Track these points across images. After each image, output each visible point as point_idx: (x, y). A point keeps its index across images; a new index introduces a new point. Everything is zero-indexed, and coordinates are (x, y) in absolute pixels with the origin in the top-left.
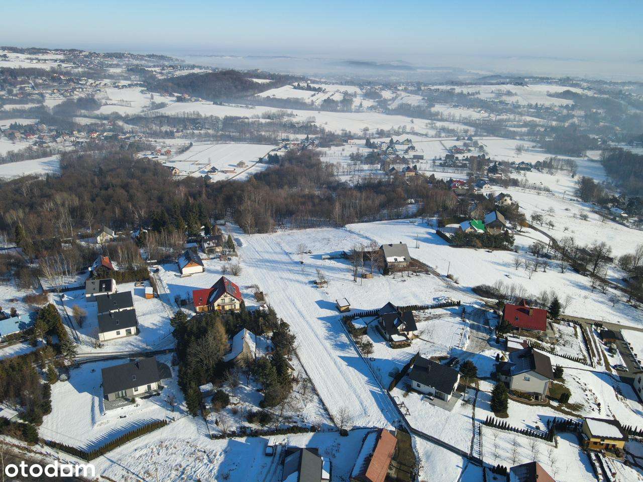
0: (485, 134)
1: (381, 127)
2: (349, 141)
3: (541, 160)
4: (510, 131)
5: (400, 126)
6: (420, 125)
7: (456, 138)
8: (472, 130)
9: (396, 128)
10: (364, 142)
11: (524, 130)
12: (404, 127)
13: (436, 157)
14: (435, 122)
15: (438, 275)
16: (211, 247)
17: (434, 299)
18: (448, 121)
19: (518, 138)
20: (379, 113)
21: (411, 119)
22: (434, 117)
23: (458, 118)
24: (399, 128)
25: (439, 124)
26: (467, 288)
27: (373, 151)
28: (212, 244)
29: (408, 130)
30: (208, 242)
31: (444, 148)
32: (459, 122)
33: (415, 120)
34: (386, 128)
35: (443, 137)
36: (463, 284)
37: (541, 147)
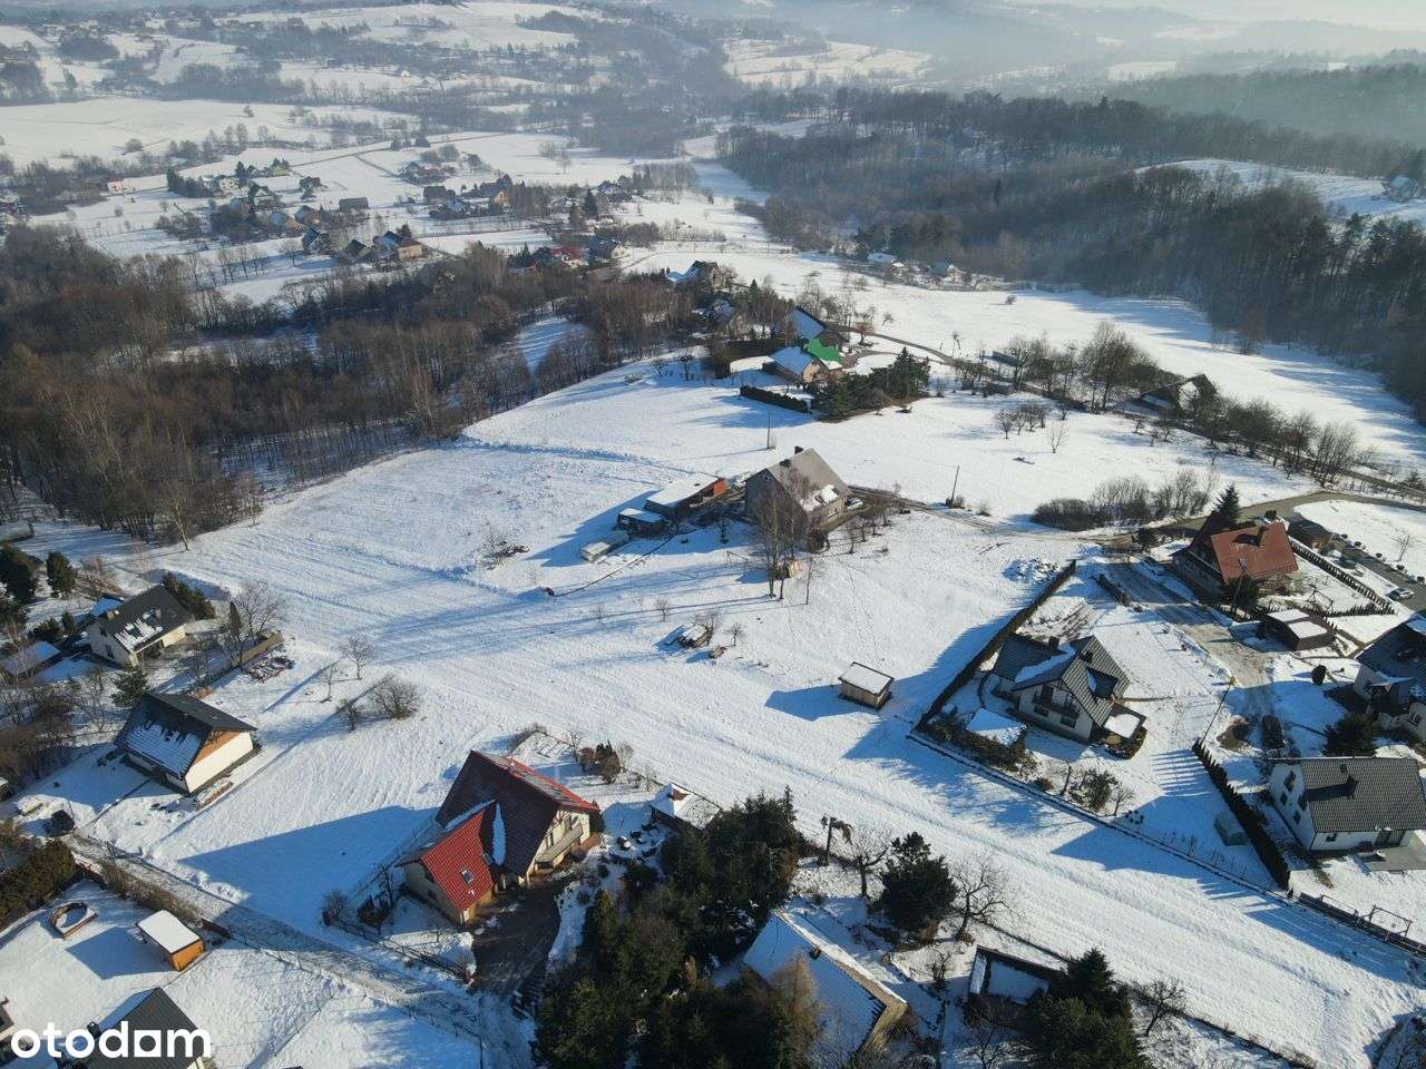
0: (445, 127)
1: (179, 137)
2: (110, 185)
3: (614, 179)
4: (490, 112)
5: (230, 128)
6: (270, 118)
7: (388, 144)
8: (413, 123)
9: (220, 134)
10: (161, 181)
11: (522, 108)
12: (241, 130)
13: (400, 198)
14: (306, 108)
15: (922, 507)
16: (149, 641)
17: (1012, 573)
18: (335, 103)
19: (520, 128)
20: (134, 97)
21: (243, 106)
22: (291, 95)
23: (357, 94)
24: (228, 133)
25: (320, 113)
26: (1017, 518)
27: (213, 205)
28: (148, 631)
29: (253, 134)
30: (130, 627)
31: (384, 174)
32: (363, 103)
33: (254, 107)
34: (197, 136)
35: (353, 145)
36: (999, 515)
37: (583, 145)
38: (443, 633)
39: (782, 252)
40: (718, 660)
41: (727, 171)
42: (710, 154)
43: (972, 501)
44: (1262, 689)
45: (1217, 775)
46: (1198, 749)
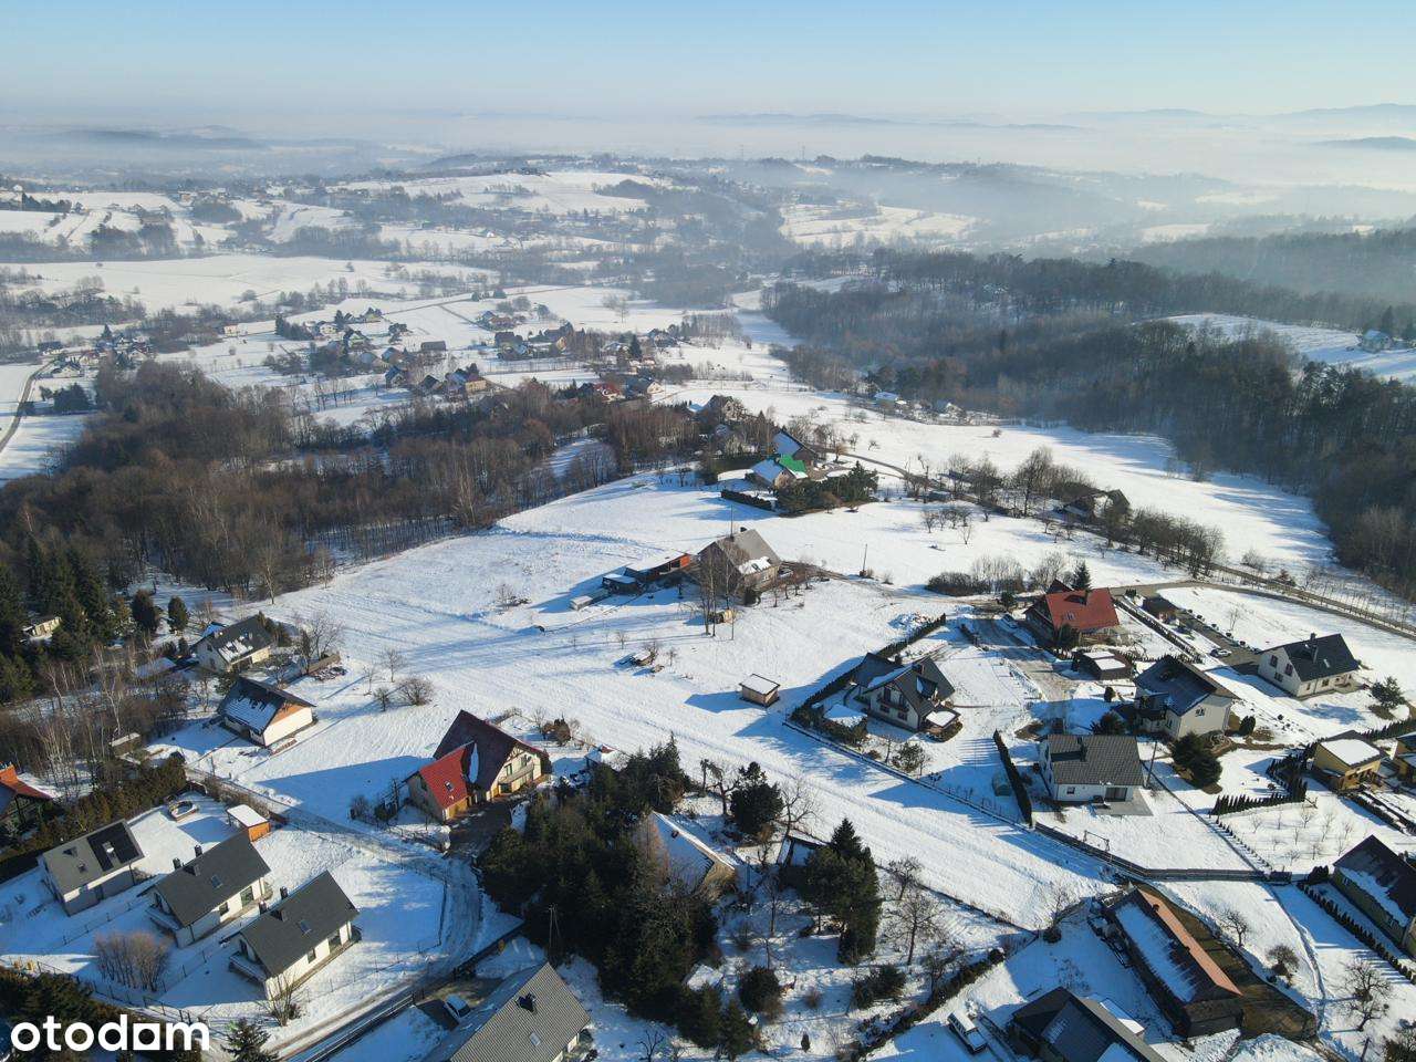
0: (520, 281)
1: (289, 288)
2: (226, 329)
3: (664, 327)
4: (563, 269)
5: (332, 281)
6: (369, 272)
7: (470, 296)
8: (492, 277)
9: (324, 286)
10: (271, 325)
11: (591, 265)
12: (342, 283)
13: (474, 341)
14: (401, 264)
15: (841, 577)
16: (242, 656)
17: (895, 623)
18: (426, 260)
19: (588, 282)
20: (251, 254)
21: (346, 262)
22: (391, 253)
23: (446, 252)
24: (331, 285)
25: (412, 268)
26: (914, 587)
27: (313, 346)
28: (242, 649)
29: (352, 287)
30: (229, 645)
31: (463, 321)
32: (451, 260)
33: (356, 263)
34: (304, 288)
35: (439, 296)
36: (899, 583)
37: (644, 297)
38: (457, 654)
39: (801, 390)
40: (656, 674)
41: (770, 321)
42: (756, 306)
43: (879, 572)
44: (1063, 703)
45: (1003, 753)
46: (997, 738)
